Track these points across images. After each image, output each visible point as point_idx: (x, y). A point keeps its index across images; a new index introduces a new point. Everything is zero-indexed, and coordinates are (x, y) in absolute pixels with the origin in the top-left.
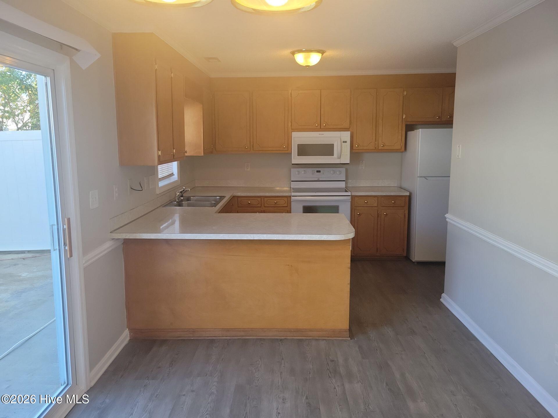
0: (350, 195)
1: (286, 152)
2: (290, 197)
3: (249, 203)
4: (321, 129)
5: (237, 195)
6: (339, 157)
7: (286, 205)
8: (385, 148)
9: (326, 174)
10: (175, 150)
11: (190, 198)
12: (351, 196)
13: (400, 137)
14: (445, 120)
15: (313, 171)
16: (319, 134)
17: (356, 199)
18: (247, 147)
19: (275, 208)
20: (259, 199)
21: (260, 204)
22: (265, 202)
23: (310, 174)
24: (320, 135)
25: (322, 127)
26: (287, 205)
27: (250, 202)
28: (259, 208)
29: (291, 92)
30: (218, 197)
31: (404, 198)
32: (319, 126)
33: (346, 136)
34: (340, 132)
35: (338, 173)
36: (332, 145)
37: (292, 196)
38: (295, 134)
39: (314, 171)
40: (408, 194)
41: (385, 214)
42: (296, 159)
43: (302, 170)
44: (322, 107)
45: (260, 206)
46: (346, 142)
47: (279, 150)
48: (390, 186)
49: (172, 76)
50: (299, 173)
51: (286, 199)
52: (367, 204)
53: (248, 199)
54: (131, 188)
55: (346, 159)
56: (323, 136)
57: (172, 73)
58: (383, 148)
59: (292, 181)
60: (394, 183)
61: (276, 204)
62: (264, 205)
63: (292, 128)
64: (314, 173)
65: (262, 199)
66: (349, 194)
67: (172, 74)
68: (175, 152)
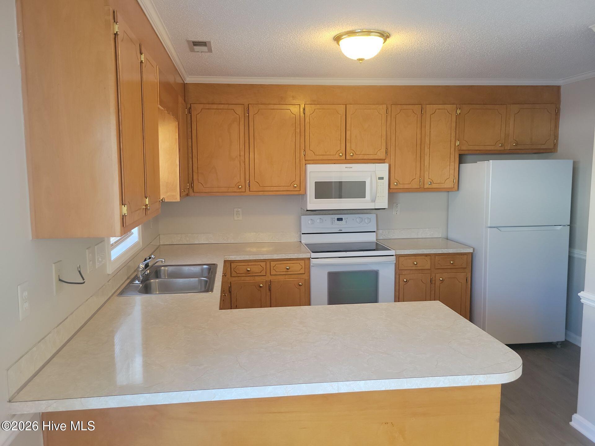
0: (394, 254)
1: (297, 193)
2: (309, 259)
3: (248, 271)
4: (346, 160)
5: (230, 259)
6: (373, 201)
7: (302, 271)
8: (434, 186)
9: (349, 223)
10: (147, 200)
11: (160, 270)
12: (396, 255)
13: (452, 172)
14: (509, 149)
15: (332, 218)
16: (346, 167)
17: (401, 259)
18: (240, 187)
19: (287, 276)
20: (263, 264)
21: (265, 271)
22: (272, 268)
23: (328, 223)
24: (347, 169)
25: (348, 157)
26: (305, 272)
27: (249, 269)
28: (262, 277)
29: (303, 107)
30: (205, 266)
31: (466, 256)
32: (344, 156)
33: (383, 169)
34: (374, 165)
35: (366, 221)
36: (364, 183)
37: (312, 258)
38: (310, 168)
39: (334, 218)
40: (471, 250)
41: (441, 279)
42: (313, 203)
43: (317, 218)
44: (347, 128)
45: (265, 274)
46: (382, 178)
47: (287, 191)
48: (433, 237)
49: (143, 59)
50: (313, 222)
51: (302, 262)
52: (416, 266)
53: (246, 264)
54: (60, 280)
55: (383, 202)
56: (351, 170)
57: (141, 53)
58: (430, 186)
59: (302, 234)
60: (438, 233)
61: (289, 270)
62: (270, 273)
63: (306, 160)
64: (333, 222)
65: (268, 263)
66: (392, 252)
67: (143, 56)
68: (147, 203)
